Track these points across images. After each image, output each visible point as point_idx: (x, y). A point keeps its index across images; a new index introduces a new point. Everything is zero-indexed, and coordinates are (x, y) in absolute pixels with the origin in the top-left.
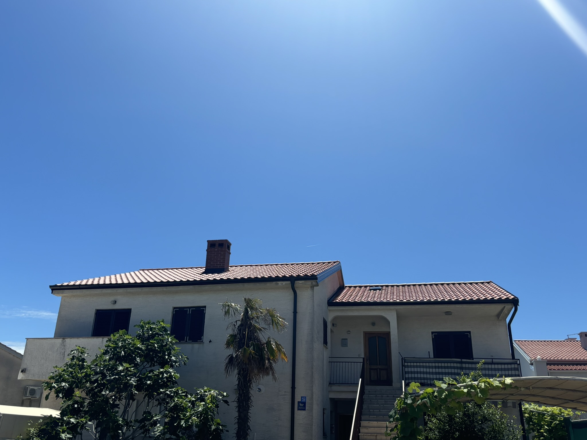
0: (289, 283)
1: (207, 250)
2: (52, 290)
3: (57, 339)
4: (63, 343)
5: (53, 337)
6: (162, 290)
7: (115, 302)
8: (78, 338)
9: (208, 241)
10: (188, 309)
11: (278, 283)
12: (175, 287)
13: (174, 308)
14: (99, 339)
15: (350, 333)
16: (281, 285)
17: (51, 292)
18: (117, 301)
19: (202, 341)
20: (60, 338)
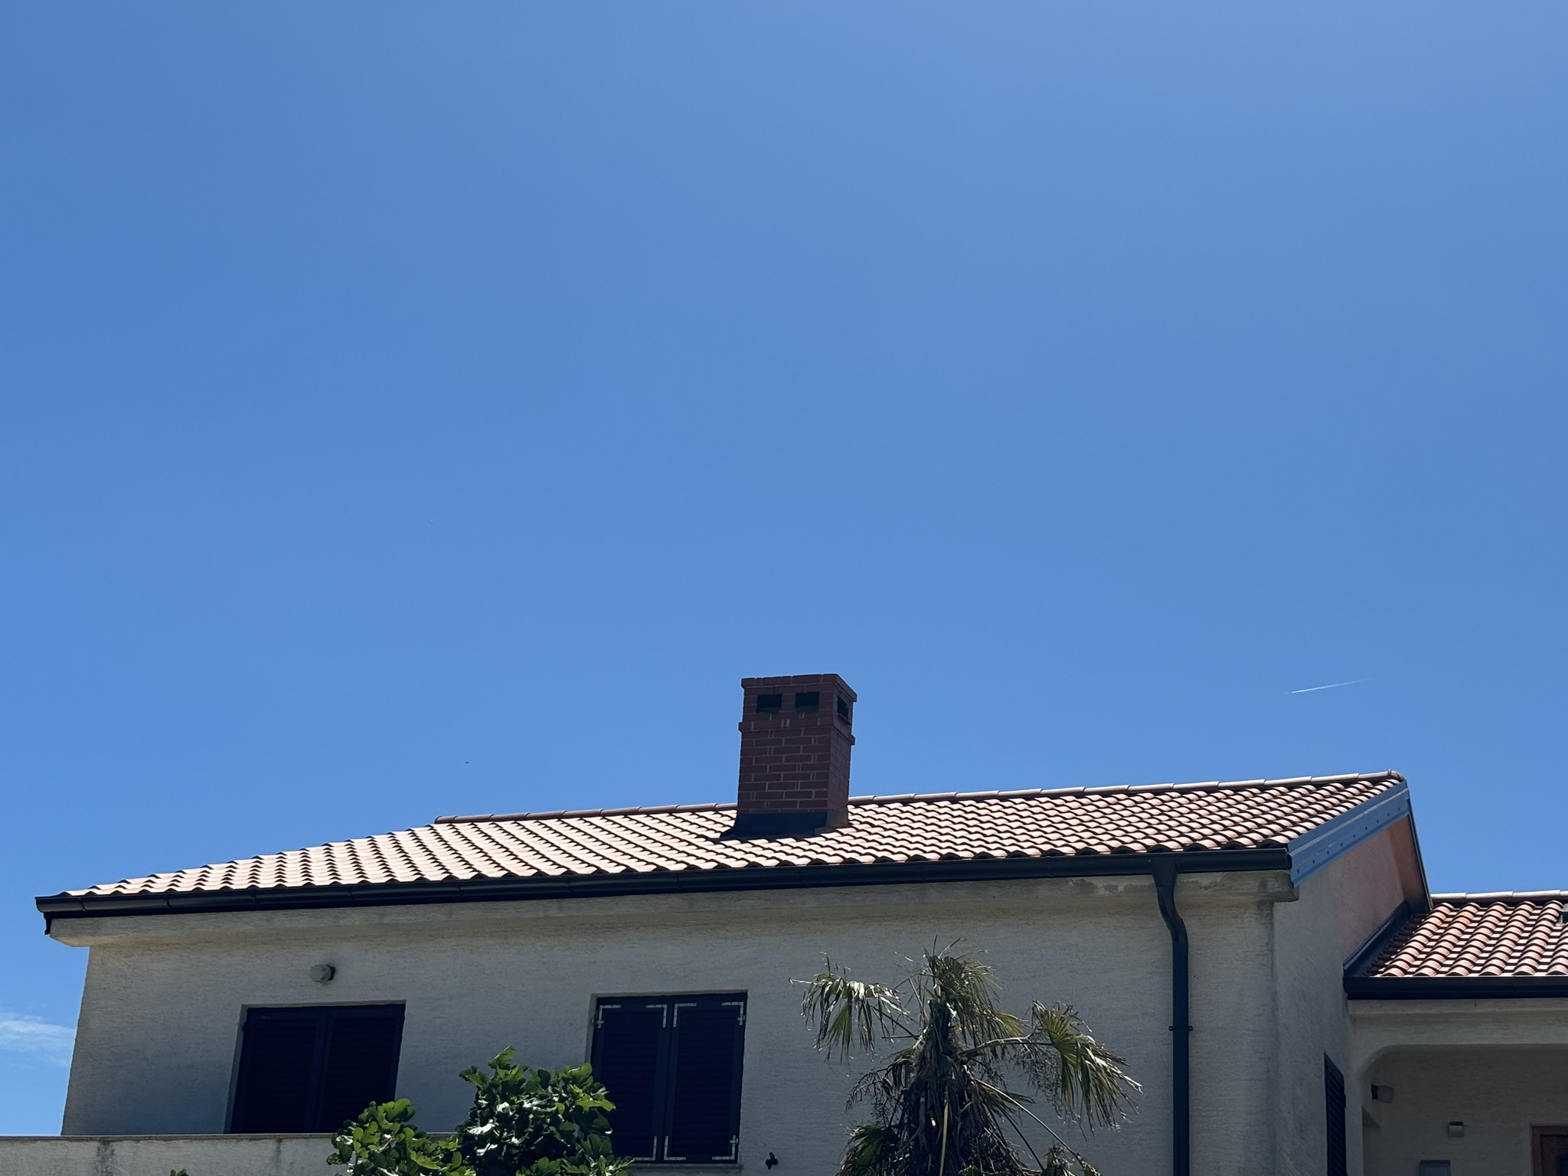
0: (1147, 884)
1: (741, 727)
2: (49, 917)
3: (76, 1144)
4: (103, 1161)
5: (59, 1135)
6: (541, 914)
7: (330, 973)
8: (169, 1139)
9: (746, 683)
10: (665, 1006)
11: (1091, 884)
12: (599, 899)
13: (601, 1001)
14: (261, 1144)
15: (1459, 1135)
16: (1107, 893)
17: (45, 929)
18: (336, 968)
19: (733, 1158)
20: (91, 1139)
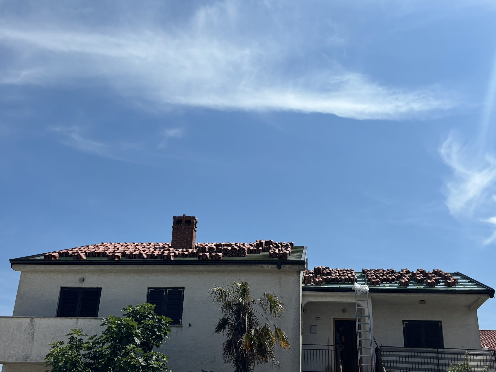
0: (275, 267)
1: (173, 227)
2: (12, 264)
3: (24, 318)
4: (32, 323)
6: (137, 268)
7: (83, 280)
9: (174, 218)
10: (165, 290)
11: (263, 266)
12: (152, 266)
13: (149, 288)
14: (73, 319)
15: (318, 320)
16: (267, 268)
17: (11, 267)
18: (85, 279)
19: (180, 324)
20: (29, 317)
